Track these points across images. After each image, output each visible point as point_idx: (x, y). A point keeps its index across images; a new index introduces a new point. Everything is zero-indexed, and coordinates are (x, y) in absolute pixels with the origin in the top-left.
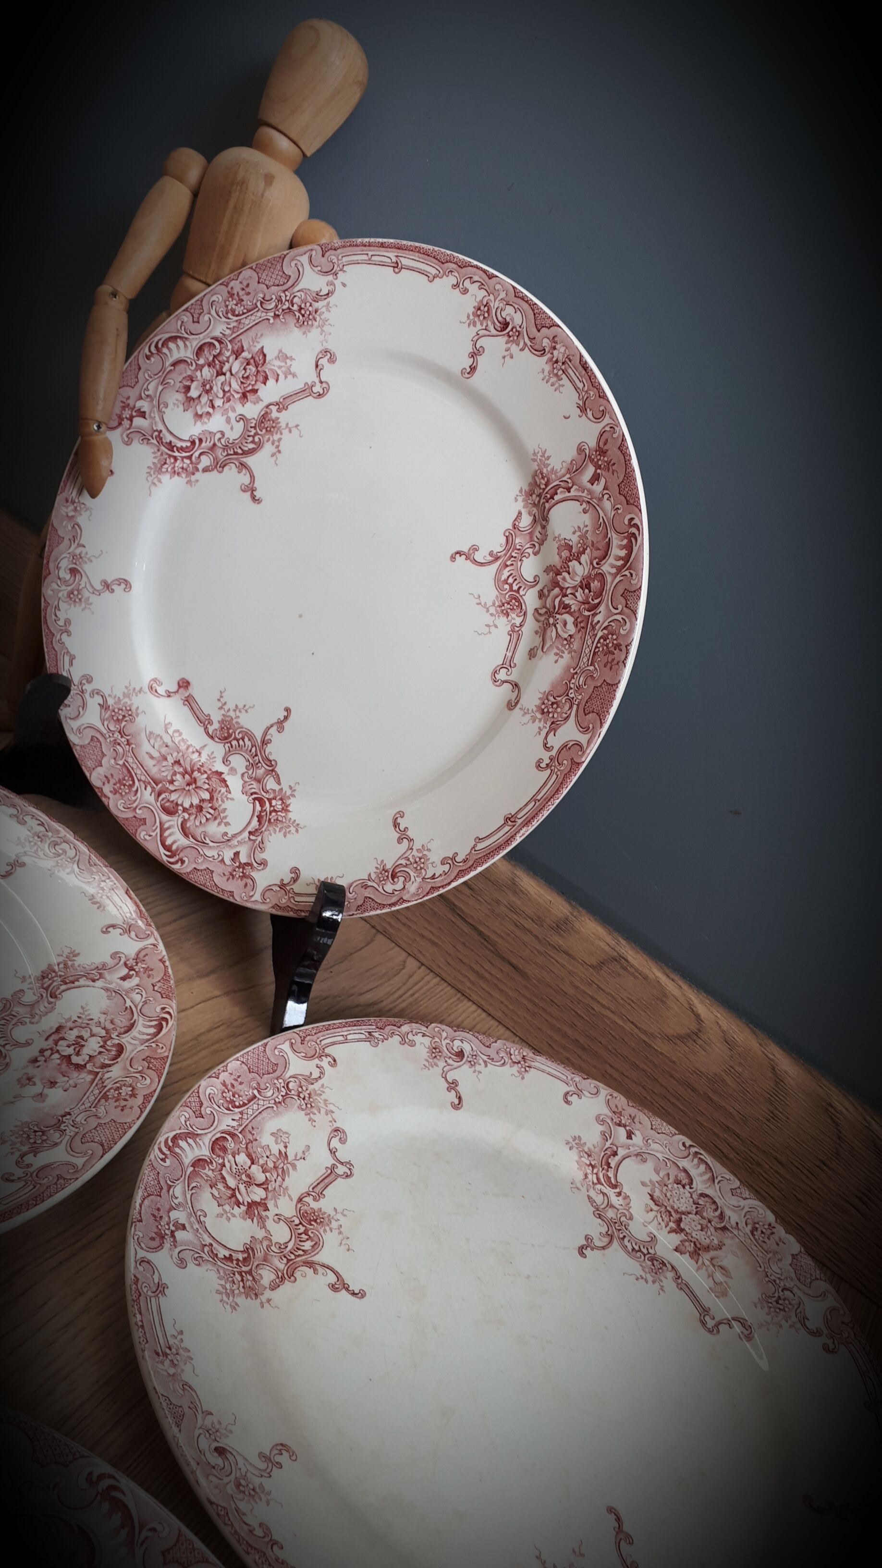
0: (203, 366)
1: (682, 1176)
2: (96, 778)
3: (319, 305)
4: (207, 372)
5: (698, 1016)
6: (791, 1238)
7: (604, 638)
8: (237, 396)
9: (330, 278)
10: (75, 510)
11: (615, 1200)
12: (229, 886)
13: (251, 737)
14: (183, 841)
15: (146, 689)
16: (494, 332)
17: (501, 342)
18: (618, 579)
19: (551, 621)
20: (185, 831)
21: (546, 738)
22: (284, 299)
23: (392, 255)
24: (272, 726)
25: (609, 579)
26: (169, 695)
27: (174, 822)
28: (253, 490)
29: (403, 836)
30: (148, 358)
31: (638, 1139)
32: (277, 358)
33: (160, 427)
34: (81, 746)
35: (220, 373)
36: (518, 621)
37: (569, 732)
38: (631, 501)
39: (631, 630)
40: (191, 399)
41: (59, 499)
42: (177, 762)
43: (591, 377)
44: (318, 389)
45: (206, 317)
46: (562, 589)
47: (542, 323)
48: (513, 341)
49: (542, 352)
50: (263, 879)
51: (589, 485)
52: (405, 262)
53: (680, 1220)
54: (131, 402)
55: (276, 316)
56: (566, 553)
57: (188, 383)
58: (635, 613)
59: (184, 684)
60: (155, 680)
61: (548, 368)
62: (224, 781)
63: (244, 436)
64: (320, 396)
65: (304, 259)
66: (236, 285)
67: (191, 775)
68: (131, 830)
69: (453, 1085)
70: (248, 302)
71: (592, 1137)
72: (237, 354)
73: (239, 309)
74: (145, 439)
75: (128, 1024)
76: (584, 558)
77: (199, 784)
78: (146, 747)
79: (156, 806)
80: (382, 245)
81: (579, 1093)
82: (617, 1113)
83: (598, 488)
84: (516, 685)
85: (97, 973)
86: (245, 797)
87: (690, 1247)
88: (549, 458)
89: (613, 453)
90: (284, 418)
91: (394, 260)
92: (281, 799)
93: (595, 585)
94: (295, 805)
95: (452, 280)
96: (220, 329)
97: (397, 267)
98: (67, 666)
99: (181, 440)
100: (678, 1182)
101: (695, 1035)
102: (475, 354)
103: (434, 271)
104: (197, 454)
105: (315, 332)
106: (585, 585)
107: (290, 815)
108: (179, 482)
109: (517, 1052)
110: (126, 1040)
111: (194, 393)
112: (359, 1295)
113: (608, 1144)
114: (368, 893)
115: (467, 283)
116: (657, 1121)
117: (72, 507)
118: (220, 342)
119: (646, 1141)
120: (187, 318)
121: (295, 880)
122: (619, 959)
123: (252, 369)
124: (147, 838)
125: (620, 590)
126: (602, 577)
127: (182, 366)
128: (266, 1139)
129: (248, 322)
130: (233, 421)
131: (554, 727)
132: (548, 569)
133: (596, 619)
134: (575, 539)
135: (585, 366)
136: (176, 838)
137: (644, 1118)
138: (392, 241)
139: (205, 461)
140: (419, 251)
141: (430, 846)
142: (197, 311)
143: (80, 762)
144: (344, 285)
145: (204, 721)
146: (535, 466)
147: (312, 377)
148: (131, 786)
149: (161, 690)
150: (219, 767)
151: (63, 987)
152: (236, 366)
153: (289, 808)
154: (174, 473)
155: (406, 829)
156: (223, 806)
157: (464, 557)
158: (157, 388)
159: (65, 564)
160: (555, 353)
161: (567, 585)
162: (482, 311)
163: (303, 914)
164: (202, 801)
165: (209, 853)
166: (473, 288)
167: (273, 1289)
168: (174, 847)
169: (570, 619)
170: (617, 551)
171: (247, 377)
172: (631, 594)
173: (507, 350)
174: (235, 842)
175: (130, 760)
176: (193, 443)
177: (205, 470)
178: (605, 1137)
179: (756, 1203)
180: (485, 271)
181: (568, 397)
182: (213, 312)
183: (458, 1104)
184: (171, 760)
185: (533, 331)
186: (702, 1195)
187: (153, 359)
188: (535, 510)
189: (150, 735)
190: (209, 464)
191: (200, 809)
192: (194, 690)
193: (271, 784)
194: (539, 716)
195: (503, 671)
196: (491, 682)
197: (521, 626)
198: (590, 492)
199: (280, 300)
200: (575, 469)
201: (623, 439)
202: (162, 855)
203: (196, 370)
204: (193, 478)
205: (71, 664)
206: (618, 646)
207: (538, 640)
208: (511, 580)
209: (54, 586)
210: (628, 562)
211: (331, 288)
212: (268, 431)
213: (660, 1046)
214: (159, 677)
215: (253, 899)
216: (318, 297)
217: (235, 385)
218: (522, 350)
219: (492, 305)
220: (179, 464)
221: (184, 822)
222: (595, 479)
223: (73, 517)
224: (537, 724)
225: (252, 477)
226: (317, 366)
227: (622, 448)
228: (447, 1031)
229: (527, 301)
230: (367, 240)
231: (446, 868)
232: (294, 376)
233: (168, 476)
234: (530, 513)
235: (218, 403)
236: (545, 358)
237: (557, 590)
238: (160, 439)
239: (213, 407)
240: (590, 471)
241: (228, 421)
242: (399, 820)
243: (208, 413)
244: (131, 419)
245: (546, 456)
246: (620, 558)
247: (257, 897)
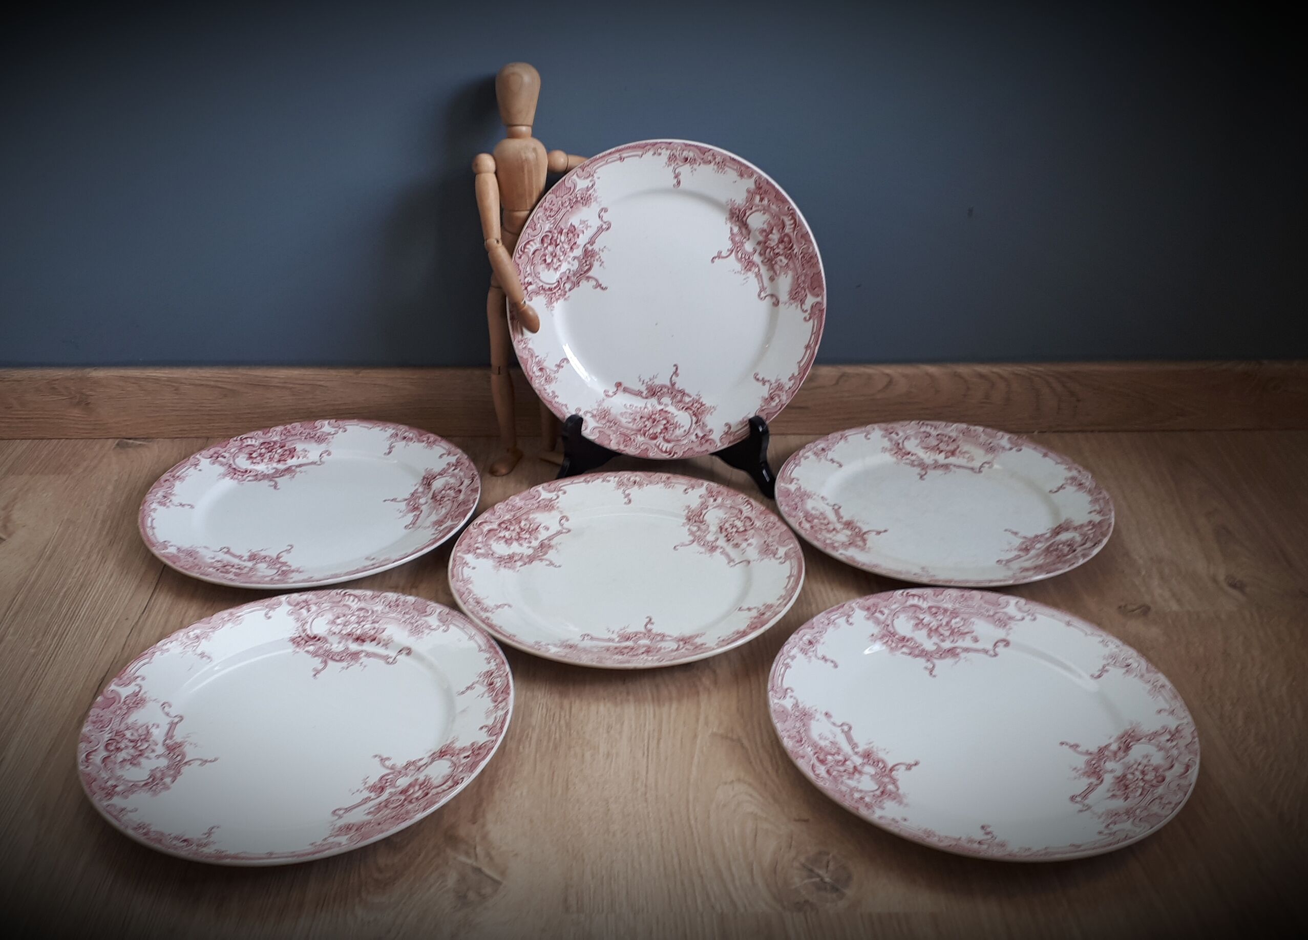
0: (547, 247)
1: (925, 434)
2: (613, 446)
3: (590, 192)
4: (550, 248)
5: (888, 375)
6: (977, 427)
7: (803, 257)
8: (569, 250)
9: (590, 179)
10: (525, 343)
11: (914, 458)
12: (703, 448)
13: (665, 386)
14: (670, 446)
15: (605, 397)
16: (681, 164)
17: (687, 166)
18: (795, 233)
19: (773, 262)
20: (668, 441)
21: (801, 308)
22: (572, 198)
23: (617, 155)
24: (672, 376)
25: (792, 234)
26: (615, 393)
27: (660, 440)
28: (600, 285)
29: (764, 382)
30: (520, 258)
31: (901, 434)
32: (580, 224)
33: (541, 284)
34: (598, 438)
35: (557, 245)
36: (757, 270)
37: (810, 300)
38: (784, 201)
39: (814, 249)
40: (549, 264)
41: (515, 344)
42: (641, 417)
43: (739, 162)
44: (604, 226)
45: (539, 225)
46: (771, 248)
47: (704, 151)
48: (693, 164)
49: (710, 162)
50: (716, 436)
51: (760, 203)
52: (624, 155)
53: (938, 449)
54: (522, 281)
55: (572, 207)
56: (764, 234)
57: (544, 258)
58: (811, 242)
59: (619, 385)
60: (605, 391)
61: (716, 167)
62: (666, 412)
63: (581, 265)
64: (608, 229)
65: (575, 177)
66: (546, 204)
67: (651, 418)
68: (644, 456)
69: (832, 461)
70: (555, 208)
71: (886, 443)
72: (561, 232)
73: (552, 214)
74: (537, 293)
75: (738, 511)
76: (774, 231)
77: (658, 420)
78: (624, 421)
79: (647, 440)
80: (610, 154)
81: (868, 433)
82: (886, 430)
83: (765, 202)
84: (772, 296)
85: (704, 506)
86: (681, 412)
87: (950, 454)
88: (734, 201)
89: (765, 187)
90: (596, 247)
91: (619, 157)
92: (696, 402)
93: (786, 239)
94: (704, 400)
95: (651, 152)
96: (547, 227)
97: (621, 159)
98: (566, 411)
99: (554, 284)
100: (926, 437)
101: (891, 382)
102: (676, 176)
103: (640, 153)
104: (562, 285)
105: (594, 204)
106: (781, 241)
107: (707, 405)
108: (561, 301)
109: (838, 435)
110: (745, 514)
111: (549, 261)
112: (885, 531)
113: (894, 443)
114: (766, 412)
115: (659, 151)
116: (901, 423)
117: (523, 343)
118: (550, 232)
119: (904, 431)
120: (529, 231)
121: (730, 428)
122: (843, 375)
123: (571, 235)
124: (653, 454)
125: (799, 235)
126: (787, 235)
127: (537, 252)
128: (814, 512)
129: (559, 217)
130: (571, 261)
131: (802, 302)
132: (759, 243)
133: (795, 252)
134: (765, 226)
135: (734, 160)
136: (666, 446)
137: (897, 426)
138: (613, 149)
139: (568, 286)
140: (630, 148)
141: (779, 378)
142: (533, 225)
143: (602, 445)
144: (599, 178)
145: (639, 394)
146: (729, 207)
147: (599, 223)
148: (630, 439)
149: (610, 393)
150: (659, 407)
151: (702, 517)
152: (563, 238)
153: (704, 403)
154: (557, 299)
155: (763, 379)
156: (675, 421)
157: (717, 259)
158: (531, 268)
159: (535, 369)
160: (717, 160)
161: (772, 246)
162: (672, 158)
163: (744, 438)
164: (665, 425)
165: (685, 442)
166: (664, 151)
167: (865, 545)
168: (668, 450)
169: (782, 258)
170: (788, 222)
171: (570, 240)
172: (805, 236)
173: (692, 168)
174: (692, 431)
175: (622, 429)
176: (559, 282)
177: (570, 290)
178: (891, 440)
179: (955, 425)
180: (666, 143)
181: (731, 174)
182: (541, 221)
183: (841, 466)
184: (638, 418)
185: (702, 156)
186: (938, 435)
187: (522, 258)
188: (738, 223)
189: (622, 414)
190: (570, 286)
191: (666, 429)
192: (625, 384)
193: (687, 399)
194: (792, 301)
195: (762, 293)
196: (760, 301)
197: (759, 271)
198: (762, 205)
199: (570, 200)
200: (750, 199)
201: (767, 180)
202: (666, 456)
203: (545, 250)
204: (567, 296)
205: (567, 409)
206: (811, 257)
207: (772, 273)
208: (743, 256)
209: (537, 381)
210: (796, 224)
211: (593, 182)
212: (592, 256)
213: (879, 396)
214: (607, 389)
215: (718, 446)
216: (588, 189)
217: (566, 246)
218: (699, 165)
219: (676, 154)
220: (557, 294)
221: (664, 438)
222: (762, 200)
223: (525, 347)
224: (794, 305)
225: (596, 280)
226: (599, 217)
227: (768, 182)
228: (812, 445)
229: (693, 146)
230: (601, 155)
231: (793, 381)
232: (590, 227)
233: (555, 303)
234: (736, 225)
235: (562, 258)
236: (713, 164)
237: (768, 250)
238: (544, 289)
239: (560, 261)
240: (758, 198)
241: (569, 263)
242: (758, 377)
243: (560, 266)
244: (526, 288)
245: (733, 200)
246: (792, 224)
247: (719, 444)
